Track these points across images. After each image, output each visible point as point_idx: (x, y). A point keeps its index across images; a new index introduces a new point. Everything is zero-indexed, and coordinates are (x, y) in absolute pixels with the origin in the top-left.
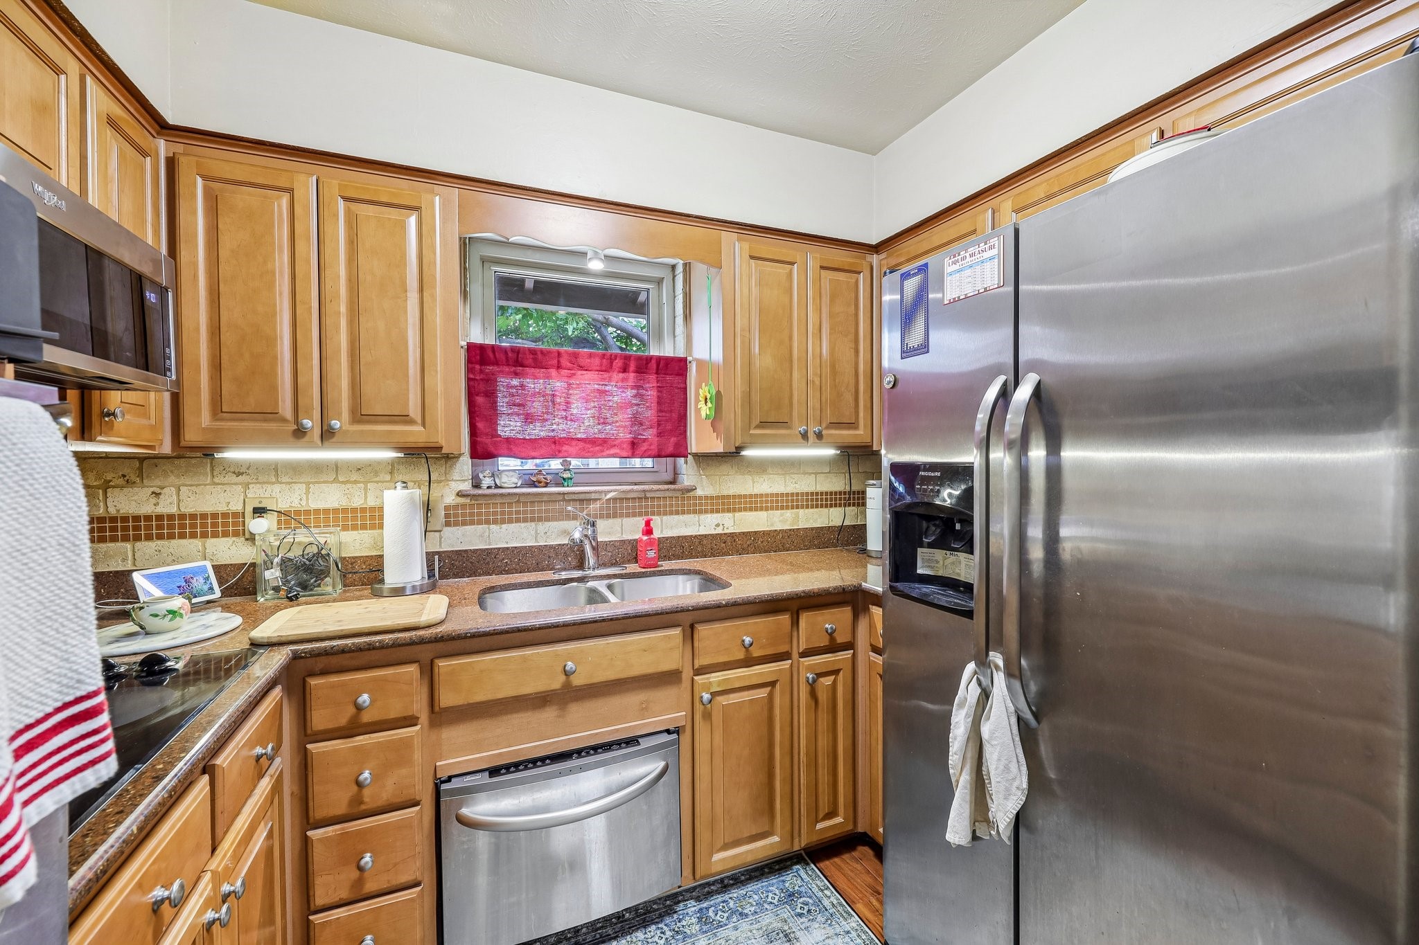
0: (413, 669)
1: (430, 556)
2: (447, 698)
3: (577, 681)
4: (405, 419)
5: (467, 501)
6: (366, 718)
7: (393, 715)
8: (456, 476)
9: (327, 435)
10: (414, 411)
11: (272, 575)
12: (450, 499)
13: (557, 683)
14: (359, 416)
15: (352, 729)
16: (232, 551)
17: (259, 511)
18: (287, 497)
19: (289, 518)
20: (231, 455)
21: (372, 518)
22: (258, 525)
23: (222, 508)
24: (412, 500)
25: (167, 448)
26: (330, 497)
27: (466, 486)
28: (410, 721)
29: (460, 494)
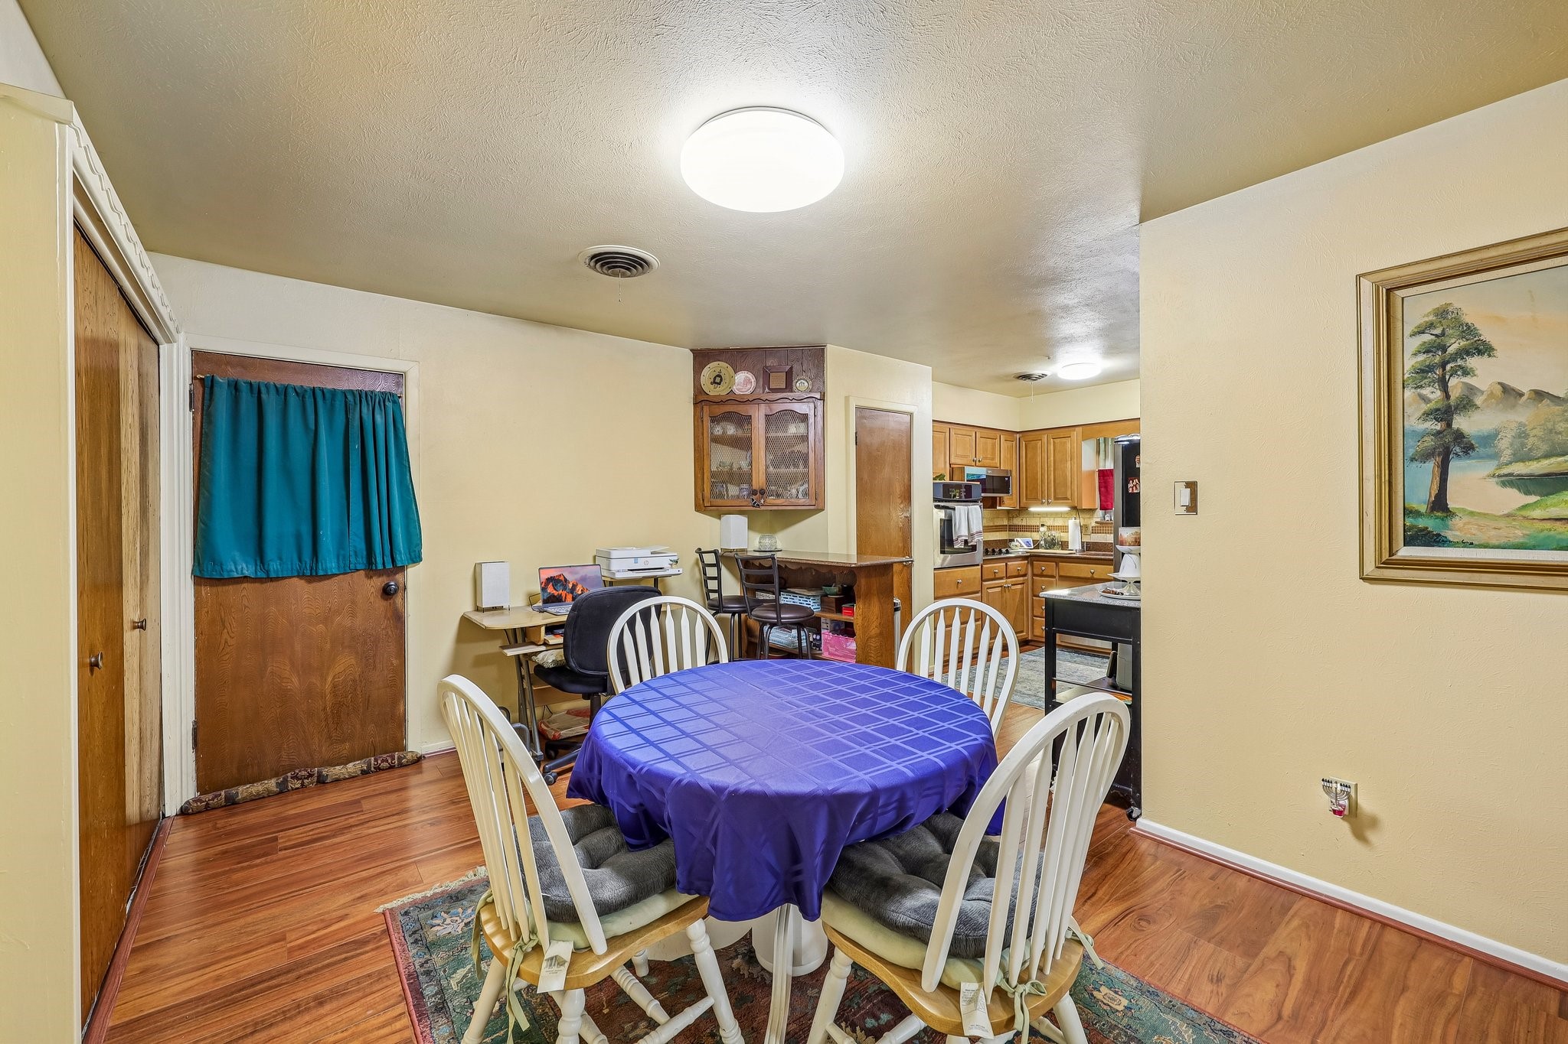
0: (1054, 564)
1: (1083, 543)
2: (1062, 574)
3: (1095, 576)
4: (1066, 499)
5: (1099, 525)
6: (1044, 573)
7: (1049, 574)
8: (1095, 516)
9: (1048, 503)
10: (1069, 497)
11: (1042, 542)
12: (1094, 524)
13: (1090, 575)
14: (1056, 498)
15: (1042, 575)
16: (1036, 536)
17: (1043, 525)
18: (1049, 522)
19: (1049, 528)
20: (1033, 509)
21: (1065, 529)
22: (1042, 529)
23: (1035, 524)
24: (1076, 524)
25: (1018, 508)
26: (1059, 522)
27: (1099, 520)
28: (1053, 577)
29: (1097, 522)
